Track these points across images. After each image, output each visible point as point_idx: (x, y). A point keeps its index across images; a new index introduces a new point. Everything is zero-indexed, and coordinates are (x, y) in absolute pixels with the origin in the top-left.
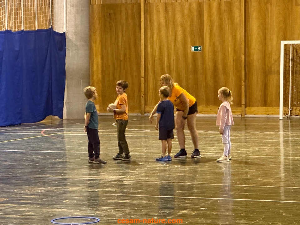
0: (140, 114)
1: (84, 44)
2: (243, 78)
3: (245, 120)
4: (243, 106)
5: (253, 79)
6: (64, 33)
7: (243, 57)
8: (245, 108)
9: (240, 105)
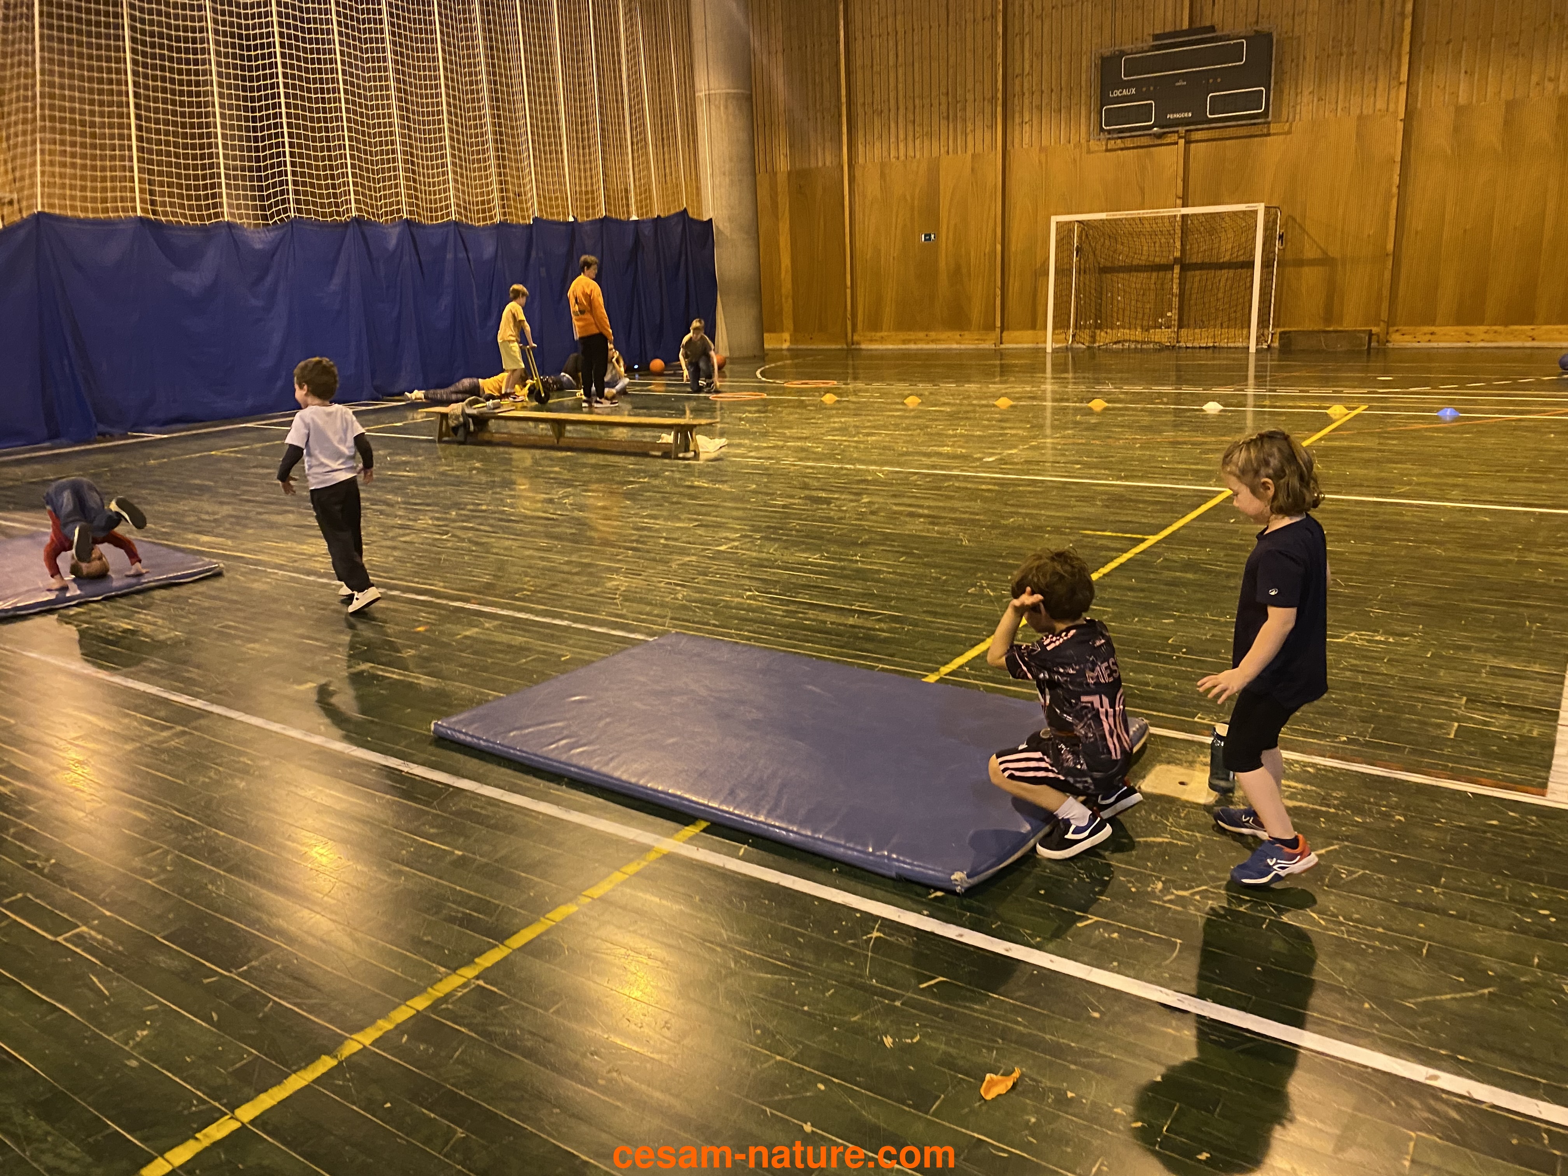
0: (845, 347)
1: (746, 237)
2: (999, 283)
3: (1000, 354)
4: (998, 331)
5: (1014, 286)
6: (711, 220)
7: (999, 247)
8: (1002, 332)
9: (994, 328)
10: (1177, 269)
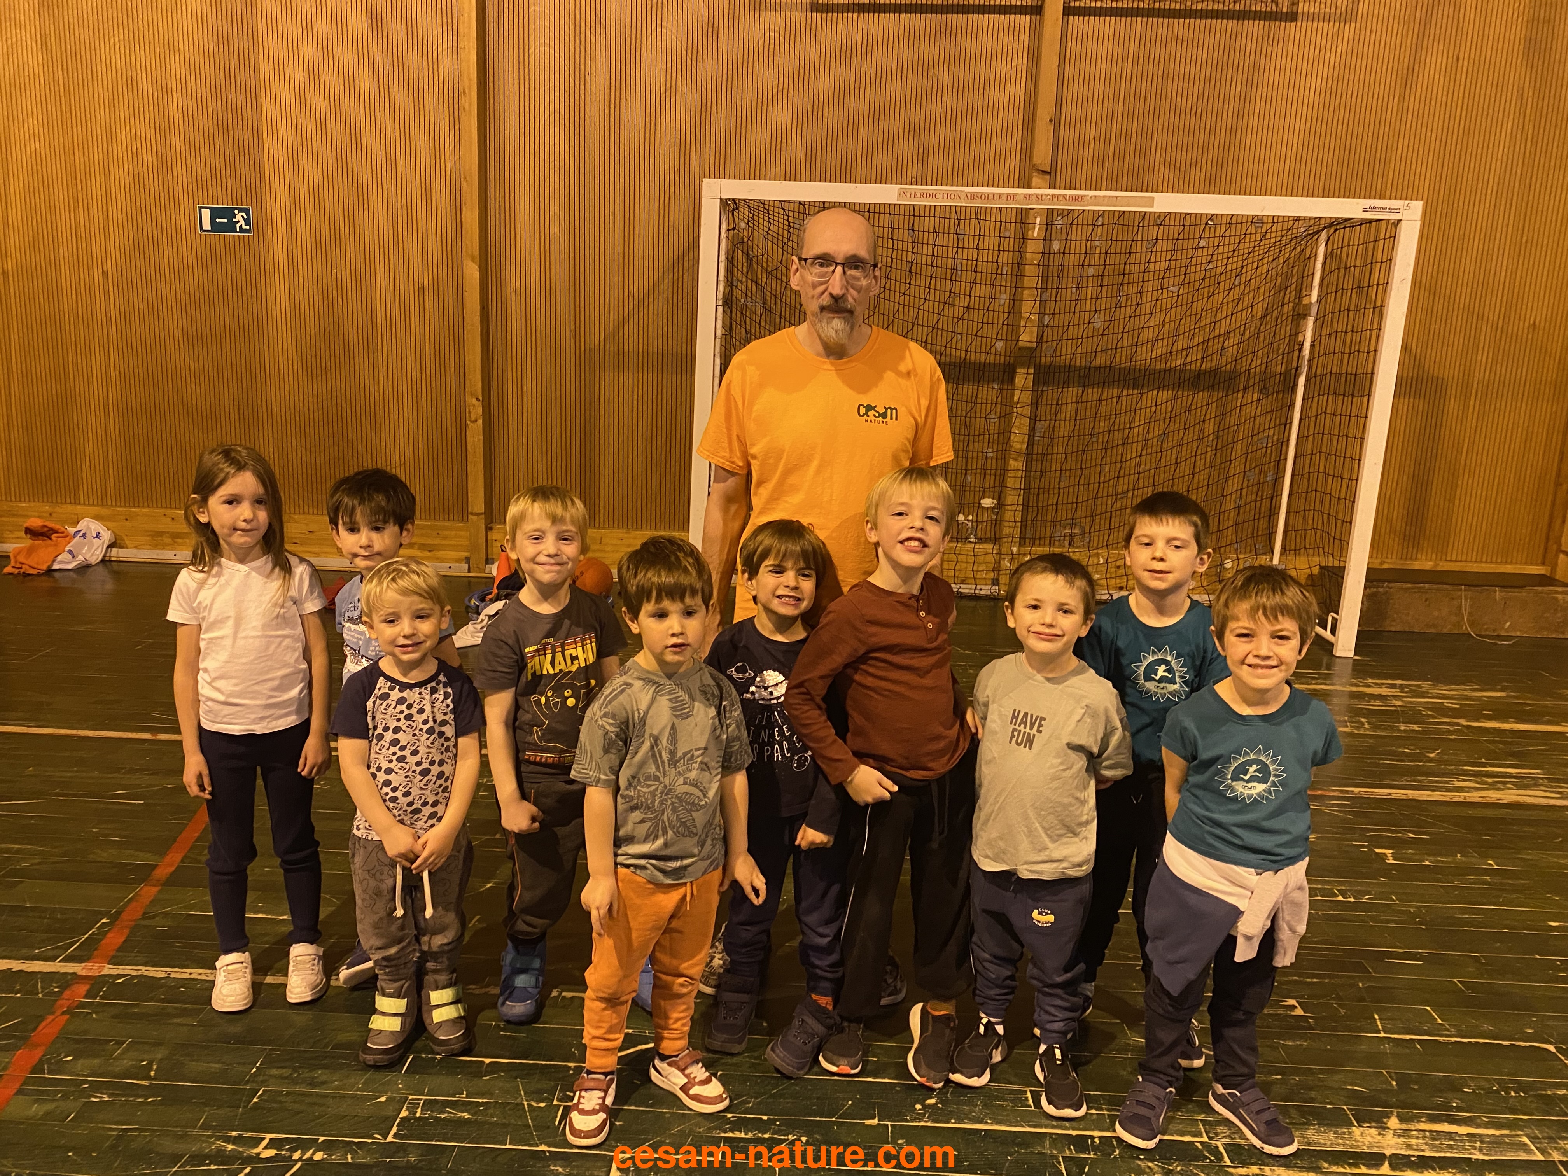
2: (476, 383)
4: (478, 522)
7: (472, 271)
8: (489, 529)
10: (1023, 378)
